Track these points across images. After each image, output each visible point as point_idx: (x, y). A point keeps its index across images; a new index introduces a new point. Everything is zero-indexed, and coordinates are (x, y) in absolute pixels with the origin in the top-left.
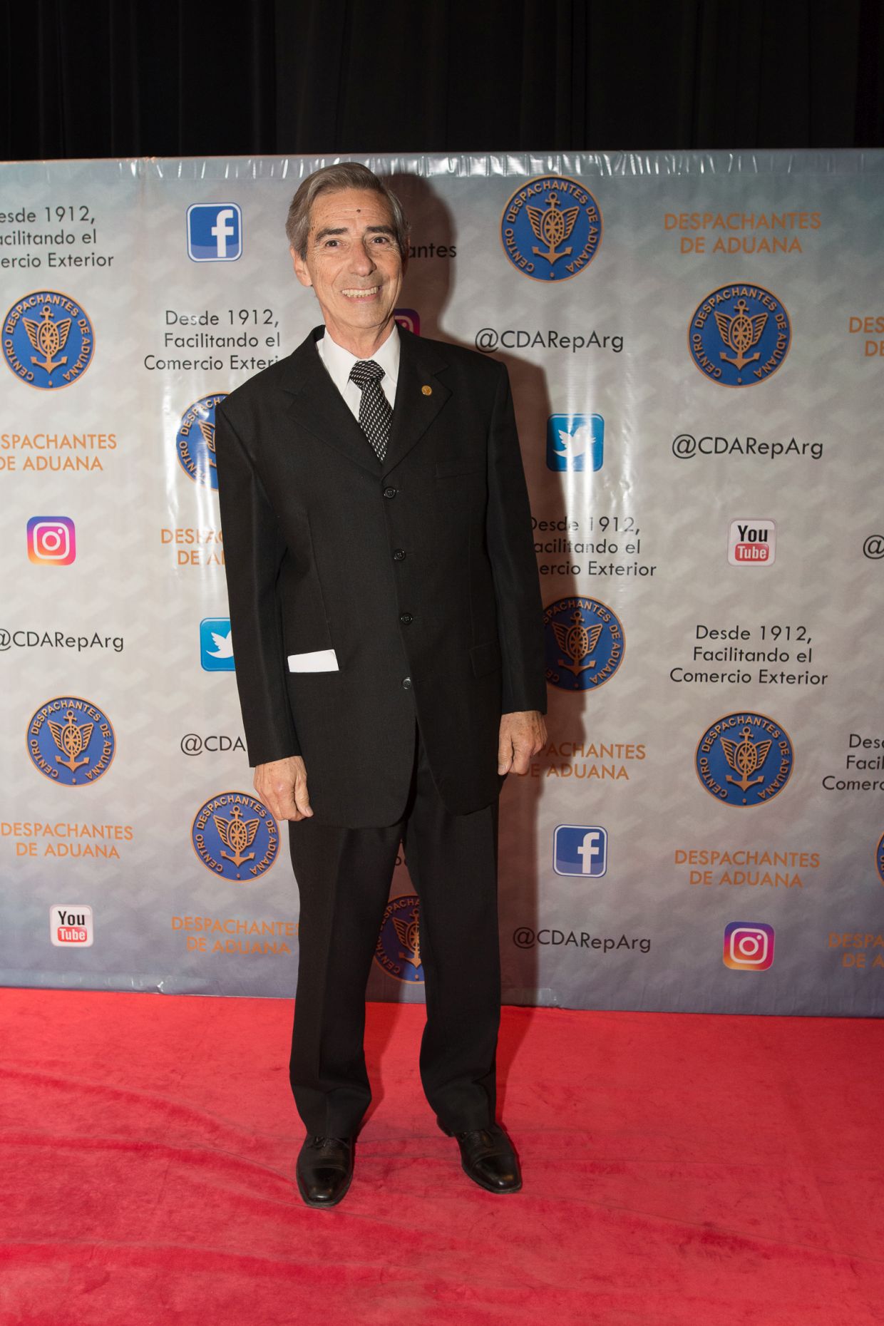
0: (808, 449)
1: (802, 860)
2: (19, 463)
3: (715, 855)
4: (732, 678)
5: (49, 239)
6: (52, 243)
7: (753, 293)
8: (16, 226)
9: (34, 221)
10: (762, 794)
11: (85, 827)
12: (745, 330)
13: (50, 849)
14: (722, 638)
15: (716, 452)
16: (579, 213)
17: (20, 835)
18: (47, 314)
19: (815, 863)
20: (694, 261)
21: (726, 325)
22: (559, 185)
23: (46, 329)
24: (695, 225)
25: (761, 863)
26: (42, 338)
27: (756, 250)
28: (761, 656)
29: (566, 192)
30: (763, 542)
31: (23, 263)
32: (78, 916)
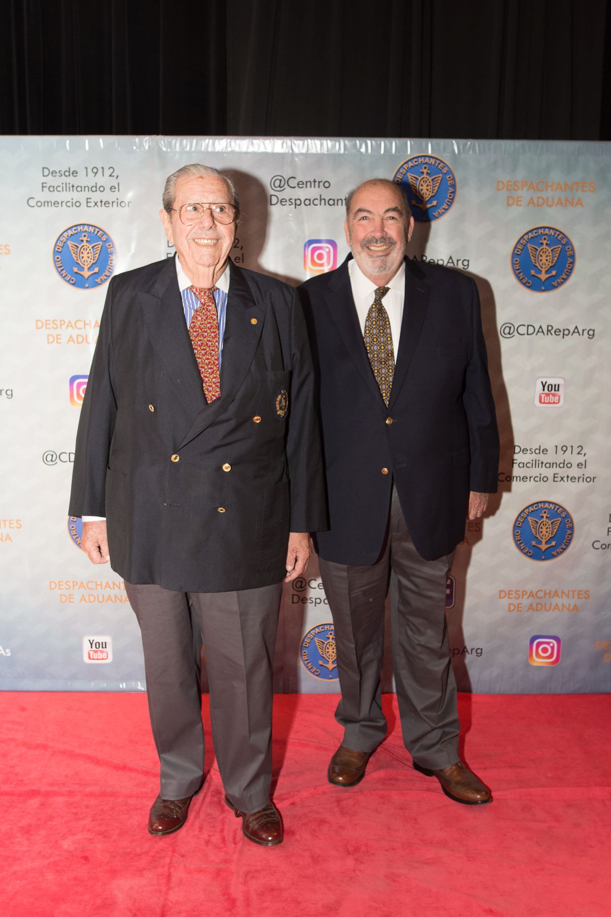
0: (586, 332)
1: (579, 594)
2: (64, 339)
3: (525, 593)
4: (536, 479)
5: (87, 188)
6: (89, 191)
7: (552, 232)
8: (64, 179)
9: (76, 176)
10: (554, 553)
11: (107, 583)
12: (547, 256)
13: (83, 598)
14: (530, 453)
15: (528, 334)
16: (442, 179)
17: (62, 589)
18: (85, 239)
19: (587, 596)
20: (516, 211)
21: (535, 253)
22: (430, 160)
23: (84, 249)
24: (516, 188)
25: (553, 597)
26: (81, 255)
27: (555, 205)
28: (555, 465)
29: (434, 165)
30: (557, 392)
31: (69, 204)
32: (102, 643)
